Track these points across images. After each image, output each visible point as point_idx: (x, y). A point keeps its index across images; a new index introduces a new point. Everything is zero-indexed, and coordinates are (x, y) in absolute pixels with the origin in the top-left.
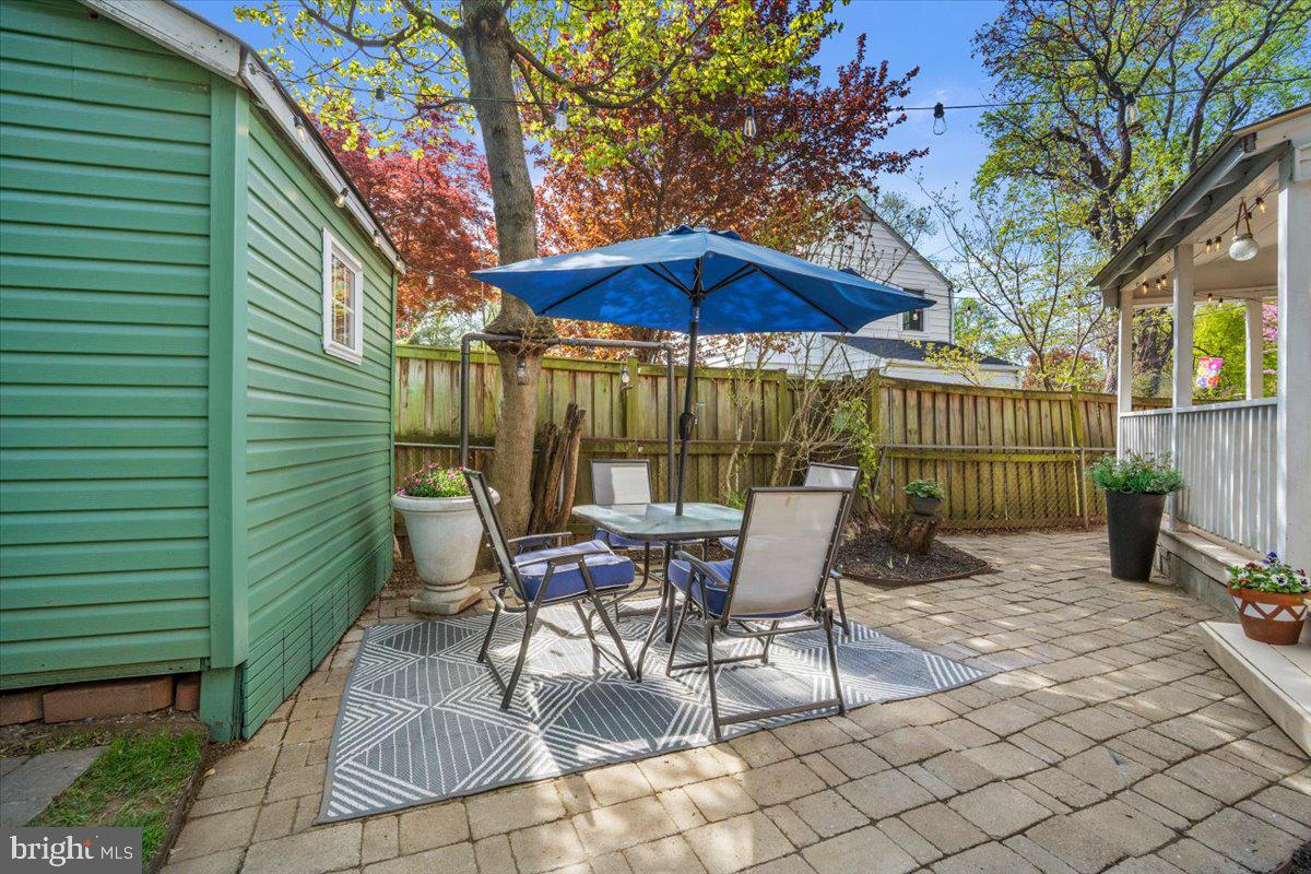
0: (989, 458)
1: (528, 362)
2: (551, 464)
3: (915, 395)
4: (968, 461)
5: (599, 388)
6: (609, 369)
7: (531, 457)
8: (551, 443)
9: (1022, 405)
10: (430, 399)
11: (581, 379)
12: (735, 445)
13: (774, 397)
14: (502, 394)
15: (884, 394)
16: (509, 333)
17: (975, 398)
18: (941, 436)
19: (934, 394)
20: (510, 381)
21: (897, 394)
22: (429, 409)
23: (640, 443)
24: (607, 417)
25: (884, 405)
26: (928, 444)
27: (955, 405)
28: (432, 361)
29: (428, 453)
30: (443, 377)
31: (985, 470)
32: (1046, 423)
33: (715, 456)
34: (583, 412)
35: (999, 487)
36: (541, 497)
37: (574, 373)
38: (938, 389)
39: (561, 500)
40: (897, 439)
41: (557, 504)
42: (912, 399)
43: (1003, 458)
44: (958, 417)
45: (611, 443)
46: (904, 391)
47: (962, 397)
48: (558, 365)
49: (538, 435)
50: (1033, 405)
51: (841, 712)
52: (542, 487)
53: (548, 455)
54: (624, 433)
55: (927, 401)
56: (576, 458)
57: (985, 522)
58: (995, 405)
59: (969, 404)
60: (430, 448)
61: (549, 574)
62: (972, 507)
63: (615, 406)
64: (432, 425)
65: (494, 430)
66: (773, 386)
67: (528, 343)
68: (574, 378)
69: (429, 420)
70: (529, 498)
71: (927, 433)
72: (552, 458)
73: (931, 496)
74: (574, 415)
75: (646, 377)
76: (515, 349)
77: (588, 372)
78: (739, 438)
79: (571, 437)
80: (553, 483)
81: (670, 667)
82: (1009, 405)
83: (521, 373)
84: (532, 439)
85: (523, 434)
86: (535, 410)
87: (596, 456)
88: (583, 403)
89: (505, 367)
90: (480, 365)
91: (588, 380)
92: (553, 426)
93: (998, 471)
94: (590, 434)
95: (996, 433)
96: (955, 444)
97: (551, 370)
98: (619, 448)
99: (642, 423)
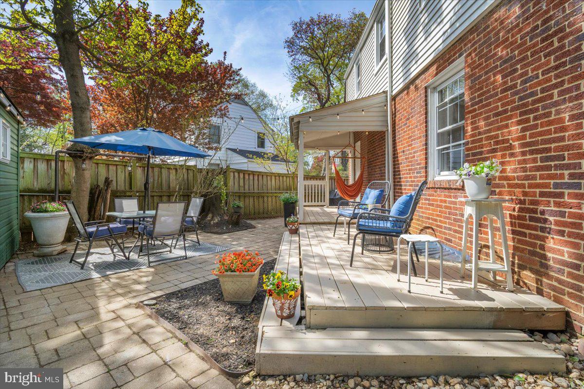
0: (267, 195)
1: (87, 162)
2: (98, 200)
3: (242, 174)
4: (260, 196)
5: (119, 171)
6: (124, 164)
7: (88, 198)
8: (97, 193)
9: (277, 178)
10: (36, 175)
11: (111, 167)
12: (175, 192)
13: (192, 175)
14: (74, 174)
15: (232, 174)
16: (78, 151)
17: (263, 175)
18: (252, 187)
19: (249, 174)
20: (78, 169)
21: (236, 174)
22: (35, 180)
23: (137, 192)
24: (123, 182)
25: (232, 178)
26: (247, 191)
27: (256, 178)
28: (37, 159)
29: (35, 197)
30: (43, 166)
31: (266, 199)
32: (285, 183)
33: (169, 196)
34: (112, 181)
35: (270, 204)
36: (93, 213)
37: (108, 165)
38: (250, 173)
39: (102, 214)
40: (236, 189)
41: (100, 215)
42: (242, 175)
43: (271, 195)
44: (257, 182)
45: (125, 192)
46: (239, 173)
47: (258, 175)
48: (100, 162)
49: (91, 189)
50: (281, 178)
51: (186, 259)
52: (93, 210)
53: (96, 197)
54: (131, 188)
55: (247, 177)
56: (109, 198)
57: (265, 215)
58: (269, 178)
59: (260, 178)
60: (36, 195)
61: (97, 230)
62: (261, 211)
63: (126, 178)
64: (37, 186)
65: (70, 187)
66: (192, 171)
67: (87, 155)
68: (108, 167)
69: (35, 184)
70: (87, 213)
71: (247, 187)
72: (98, 198)
73: (238, 207)
74: (107, 182)
75: (140, 167)
76: (81, 157)
77: (114, 165)
78: (177, 189)
79: (107, 190)
80: (98, 208)
81: (139, 256)
82: (273, 178)
83: (84, 166)
84: (89, 191)
85: (85, 189)
86: (90, 180)
87: (117, 197)
88: (112, 177)
89: (76, 163)
90: (63, 161)
91: (115, 168)
92: (98, 186)
93: (270, 199)
94: (115, 188)
95: (269, 187)
96: (256, 191)
97: (97, 164)
98: (128, 194)
99: (139, 184)
